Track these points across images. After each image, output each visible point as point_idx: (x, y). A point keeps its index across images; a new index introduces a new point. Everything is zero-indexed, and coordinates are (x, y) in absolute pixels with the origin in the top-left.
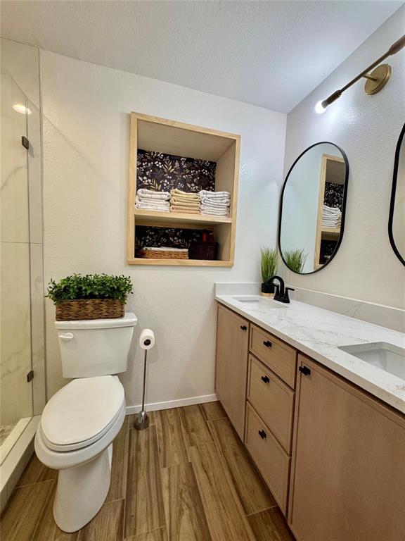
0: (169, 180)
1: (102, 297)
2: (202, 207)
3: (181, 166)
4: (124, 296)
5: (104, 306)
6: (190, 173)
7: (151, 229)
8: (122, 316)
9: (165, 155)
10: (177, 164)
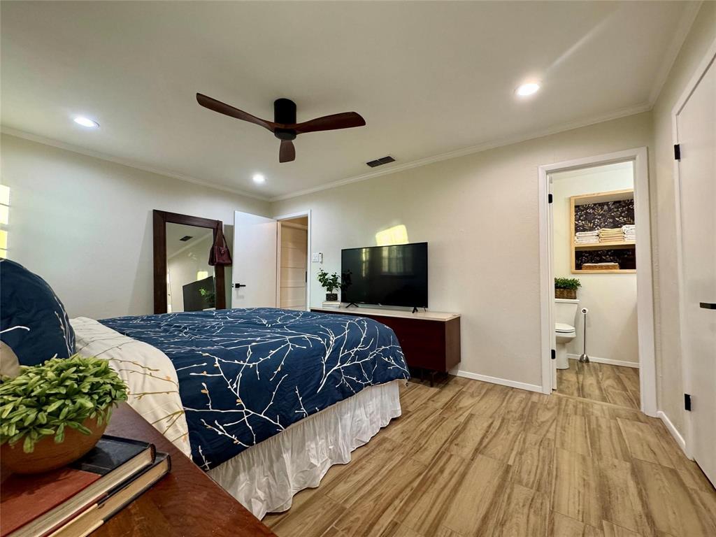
0: (599, 219)
1: (564, 288)
2: (625, 236)
3: (609, 208)
4: (577, 288)
5: (565, 292)
6: (618, 211)
7: (586, 252)
8: (575, 298)
9: (595, 205)
10: (606, 207)
